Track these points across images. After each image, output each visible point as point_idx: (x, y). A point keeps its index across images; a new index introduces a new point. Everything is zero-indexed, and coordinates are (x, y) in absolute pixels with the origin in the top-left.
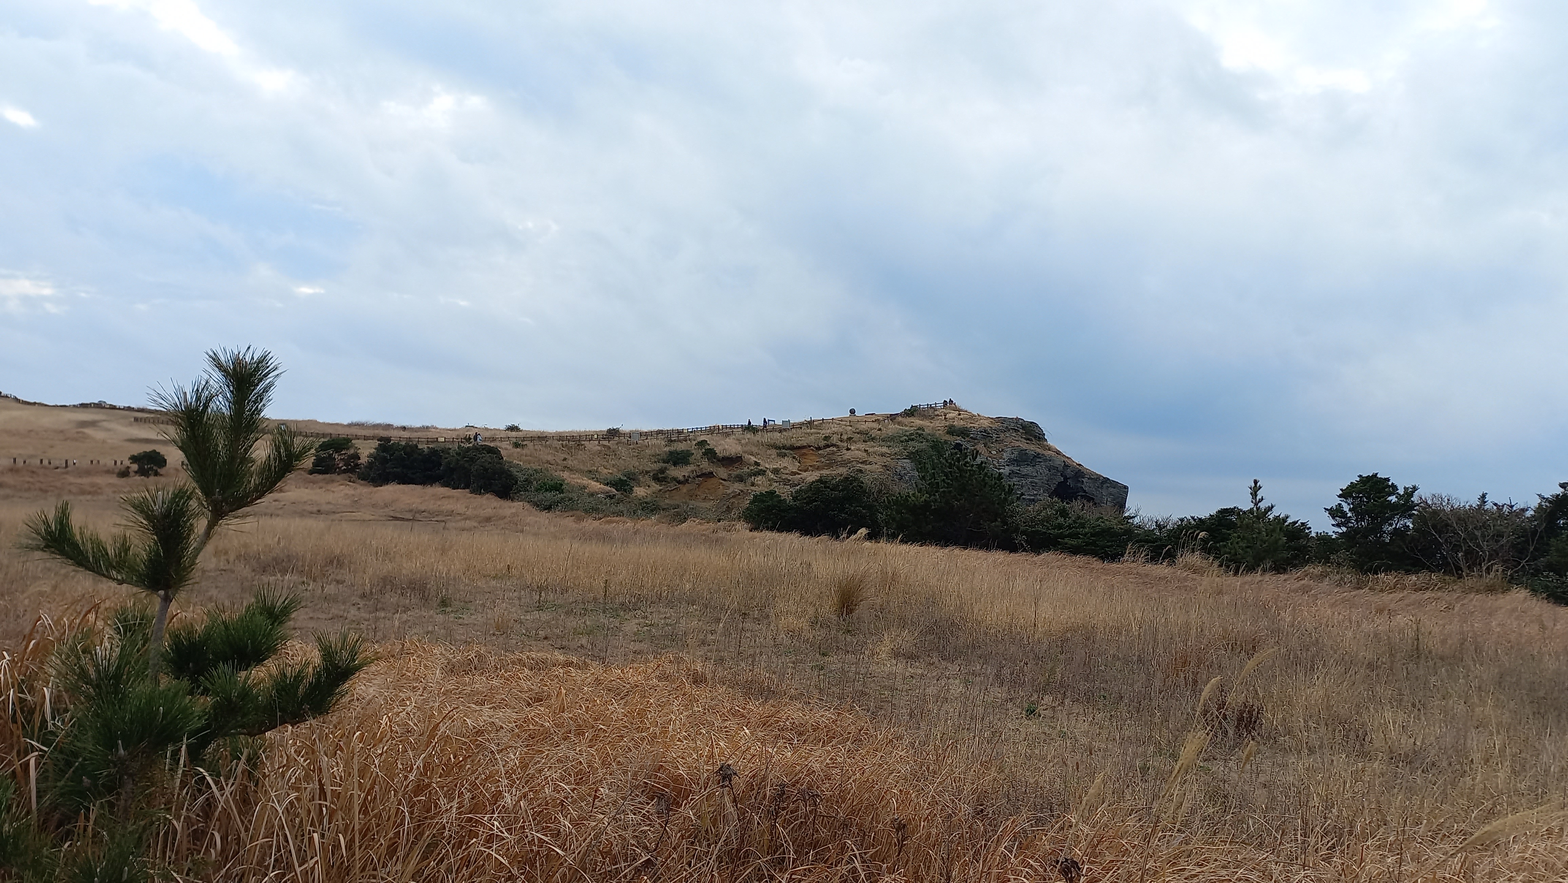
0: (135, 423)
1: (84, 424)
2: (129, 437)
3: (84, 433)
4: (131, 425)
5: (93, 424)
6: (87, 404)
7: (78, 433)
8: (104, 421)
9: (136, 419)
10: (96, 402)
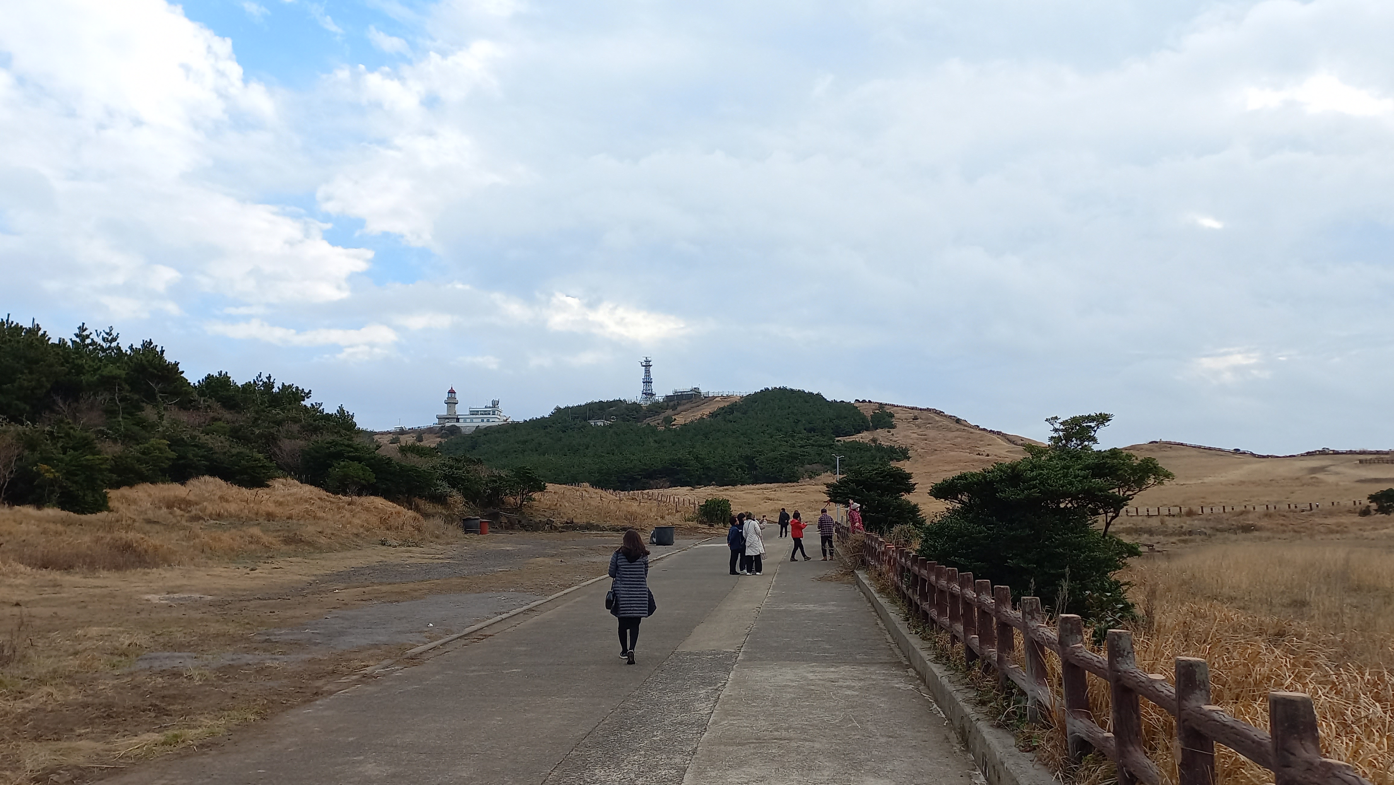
0: (1361, 465)
1: (1314, 470)
2: (1358, 478)
3: (1317, 478)
4: (1356, 466)
5: (1322, 469)
6: (1313, 452)
7: (1312, 478)
8: (1331, 465)
9: (1361, 461)
10: (1321, 449)
